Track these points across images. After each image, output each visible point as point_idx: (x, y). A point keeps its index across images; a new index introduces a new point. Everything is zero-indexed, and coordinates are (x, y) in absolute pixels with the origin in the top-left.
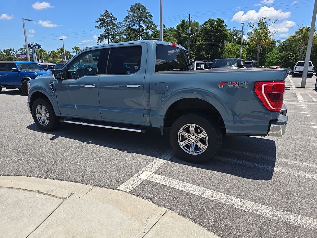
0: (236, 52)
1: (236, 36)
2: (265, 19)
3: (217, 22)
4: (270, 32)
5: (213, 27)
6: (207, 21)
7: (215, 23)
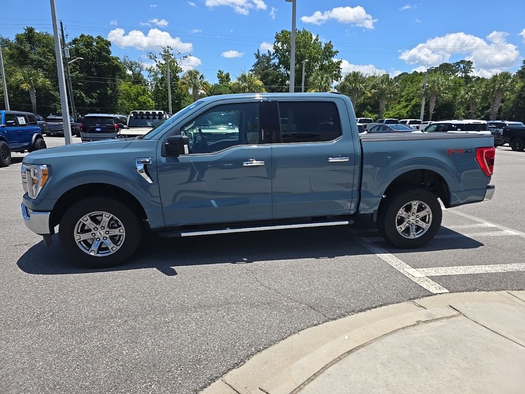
0: (138, 97)
1: (131, 69)
2: (172, 49)
3: (97, 43)
4: (182, 69)
5: (91, 49)
6: (79, 38)
7: (95, 44)
